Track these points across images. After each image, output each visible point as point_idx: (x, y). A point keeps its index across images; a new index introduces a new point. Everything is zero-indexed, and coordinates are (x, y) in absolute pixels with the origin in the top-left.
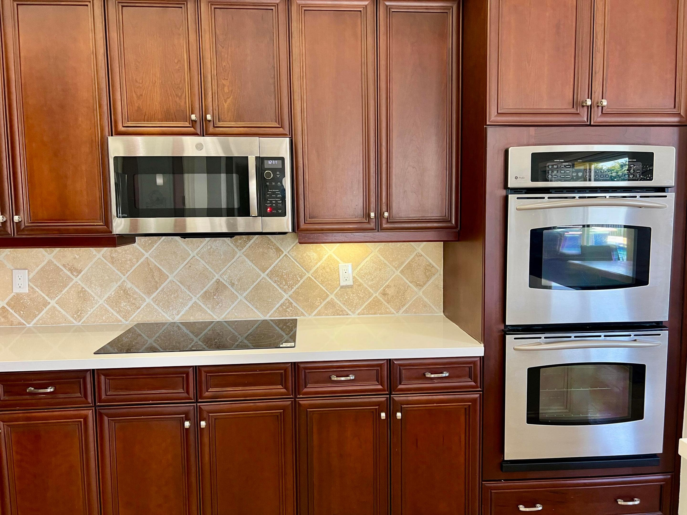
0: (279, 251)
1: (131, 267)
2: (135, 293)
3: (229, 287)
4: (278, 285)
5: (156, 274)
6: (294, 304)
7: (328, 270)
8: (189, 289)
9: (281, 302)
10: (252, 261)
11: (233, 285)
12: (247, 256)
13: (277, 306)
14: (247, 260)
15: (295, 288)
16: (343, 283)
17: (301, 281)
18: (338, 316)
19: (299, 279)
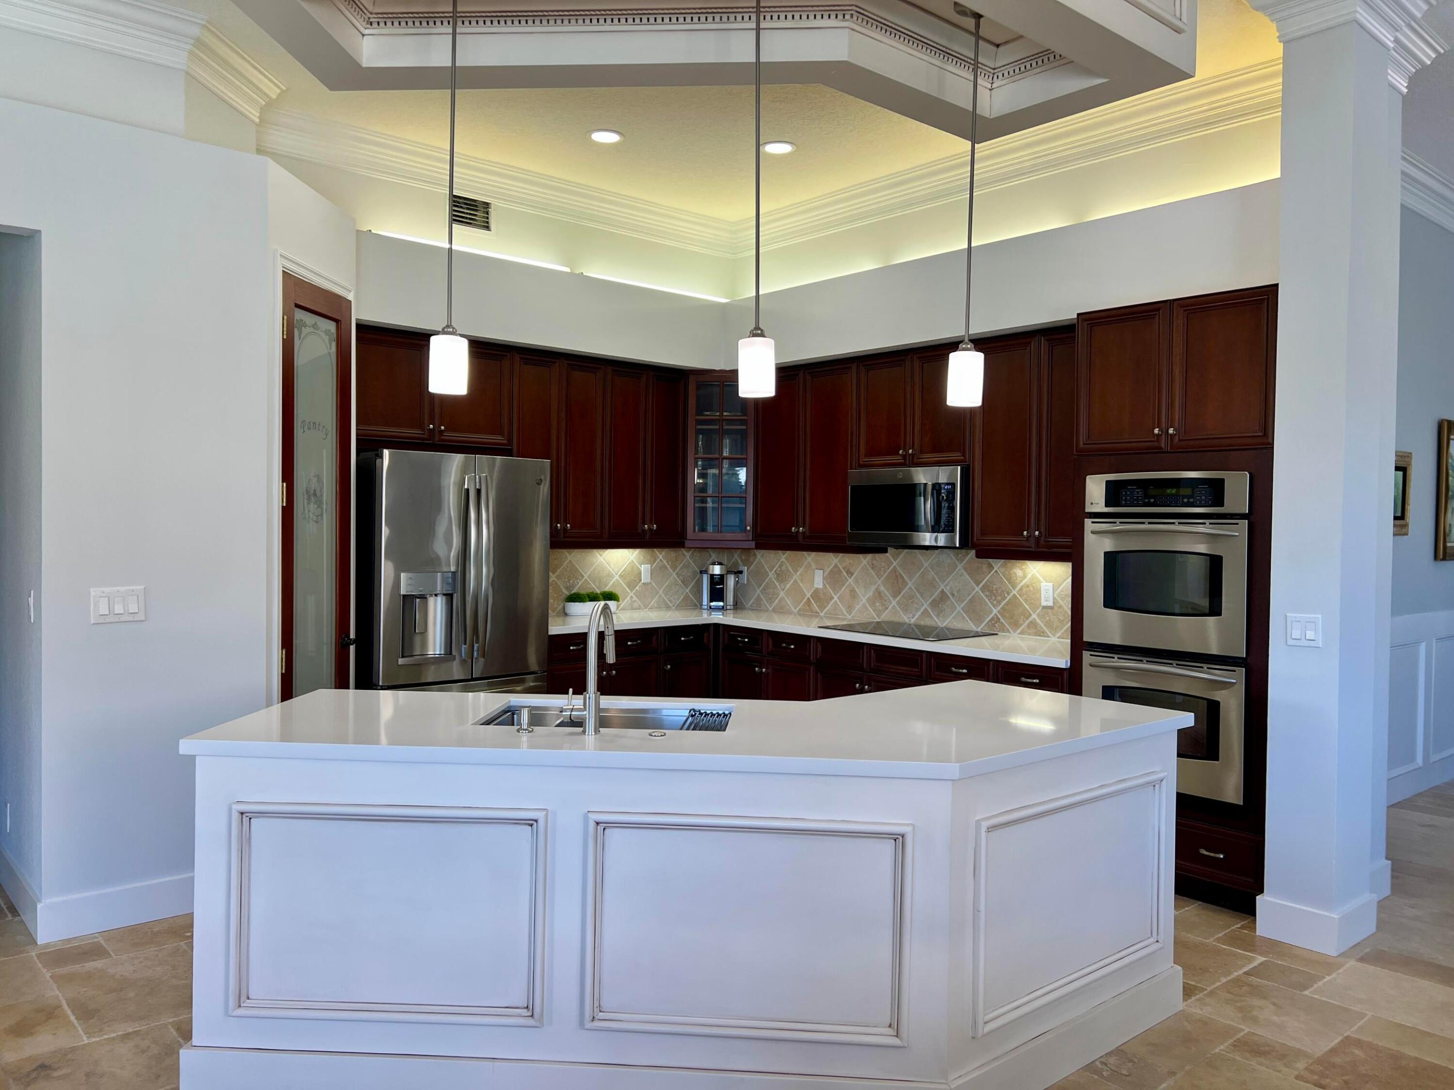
0: (991, 567)
1: (885, 572)
2: (885, 595)
3: (951, 597)
4: (989, 600)
5: (900, 580)
6: (1002, 620)
7: (1032, 589)
8: (922, 596)
9: (991, 617)
10: (969, 575)
11: (953, 595)
12: (965, 569)
13: (987, 620)
14: (965, 573)
15: (1003, 604)
16: (1044, 603)
17: (1008, 598)
18: (1039, 638)
19: (1006, 595)
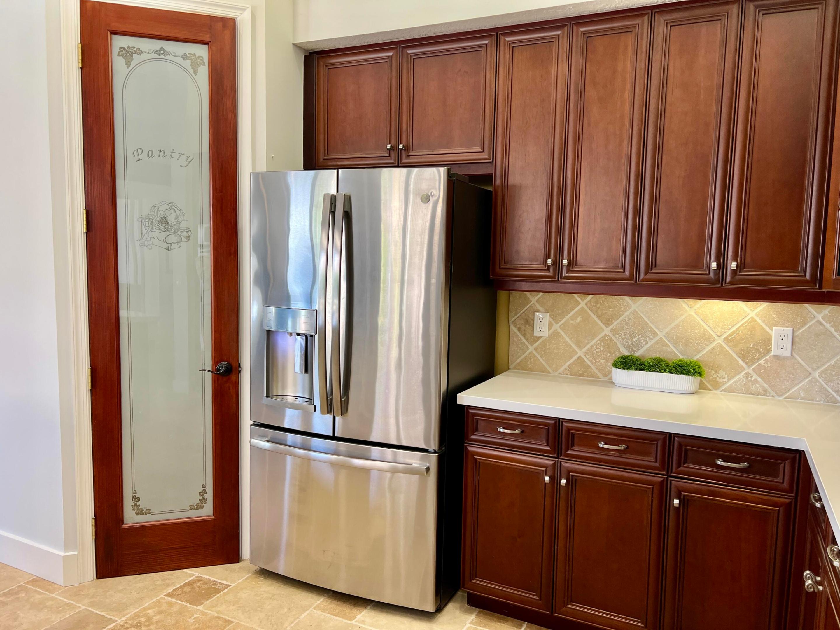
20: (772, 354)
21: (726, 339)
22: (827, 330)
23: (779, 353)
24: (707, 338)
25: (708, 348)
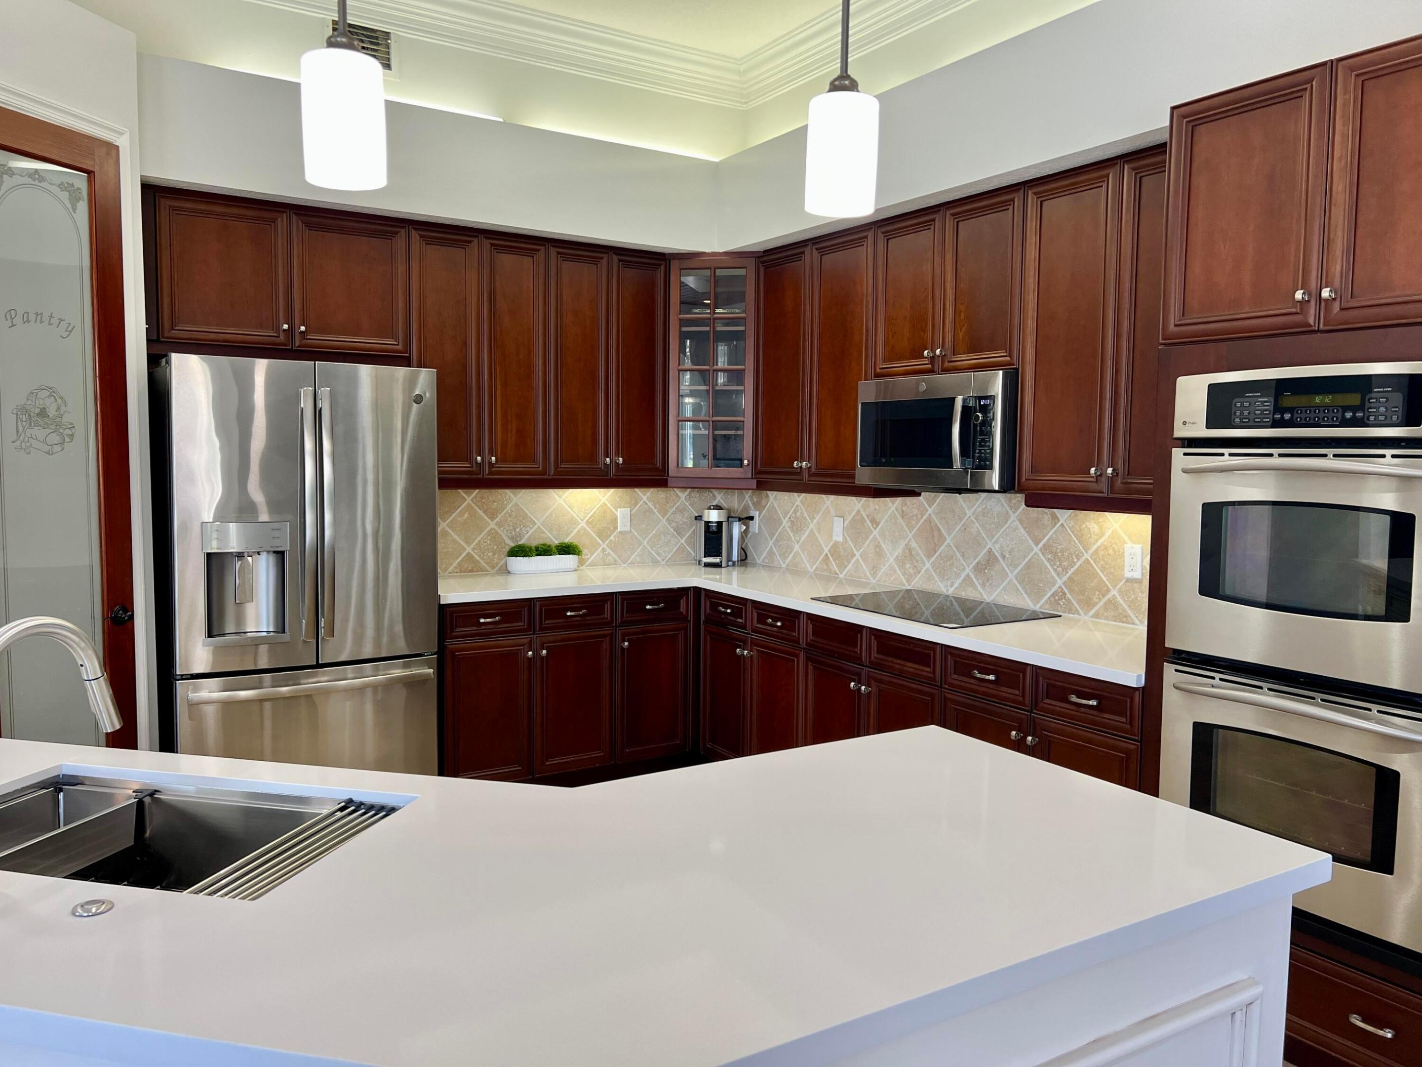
0: (1055, 519)
1: (917, 523)
2: (918, 554)
3: (1000, 559)
4: (1052, 566)
5: (936, 534)
6: (1068, 595)
7: (1111, 552)
8: (963, 556)
9: (1054, 590)
10: (1025, 528)
11: (1004, 557)
12: (1021, 521)
13: (1049, 595)
14: (1020, 526)
16: (1128, 574)
17: (1078, 564)
18: (1121, 624)
19: (1075, 560)
20: (619, 530)
21: (587, 522)
22: (650, 508)
23: (624, 529)
24: (573, 522)
25: (575, 531)
